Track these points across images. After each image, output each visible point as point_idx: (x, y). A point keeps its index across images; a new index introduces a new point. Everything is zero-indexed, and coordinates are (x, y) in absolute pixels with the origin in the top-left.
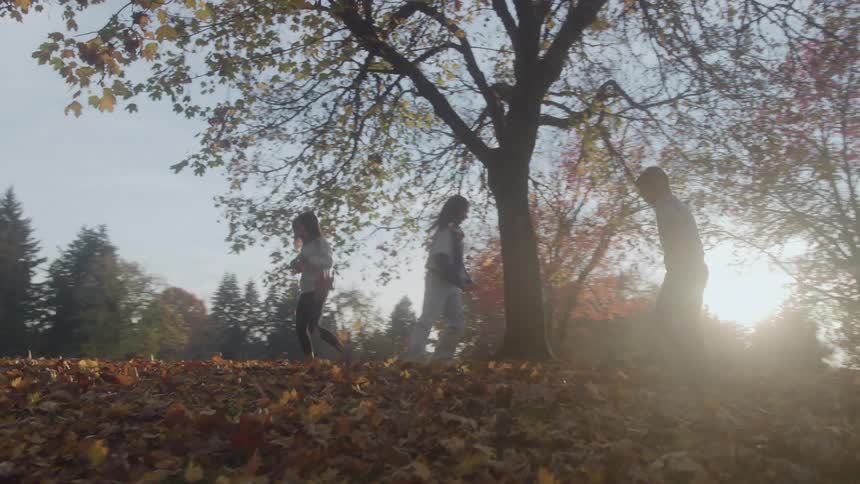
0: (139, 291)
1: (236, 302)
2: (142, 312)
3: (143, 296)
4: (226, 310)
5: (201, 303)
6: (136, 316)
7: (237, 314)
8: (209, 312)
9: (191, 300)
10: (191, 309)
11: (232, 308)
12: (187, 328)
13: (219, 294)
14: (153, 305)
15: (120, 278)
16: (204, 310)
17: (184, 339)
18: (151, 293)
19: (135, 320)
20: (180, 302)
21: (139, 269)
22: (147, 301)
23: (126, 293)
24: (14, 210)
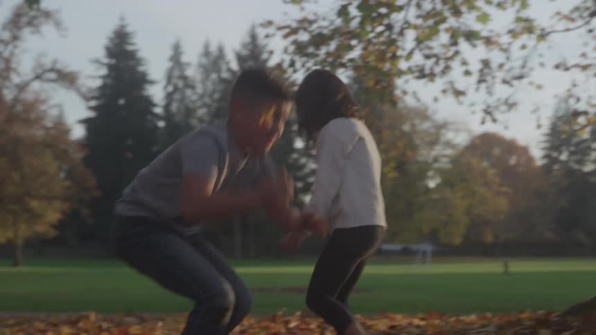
0: (433, 143)
1: (578, 144)
2: (440, 172)
3: (438, 150)
4: (564, 157)
5: (524, 151)
6: (433, 177)
7: (581, 162)
8: (539, 162)
9: (511, 147)
10: (513, 161)
11: (572, 153)
12: (504, 189)
13: (548, 135)
14: (455, 160)
15: (406, 128)
16: (530, 159)
17: (503, 203)
18: (449, 144)
19: (432, 184)
20: (497, 151)
21: (430, 112)
22: (445, 156)
23: (414, 148)
24: (261, 54)
